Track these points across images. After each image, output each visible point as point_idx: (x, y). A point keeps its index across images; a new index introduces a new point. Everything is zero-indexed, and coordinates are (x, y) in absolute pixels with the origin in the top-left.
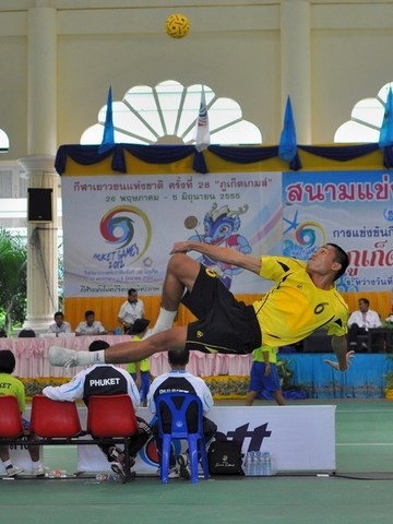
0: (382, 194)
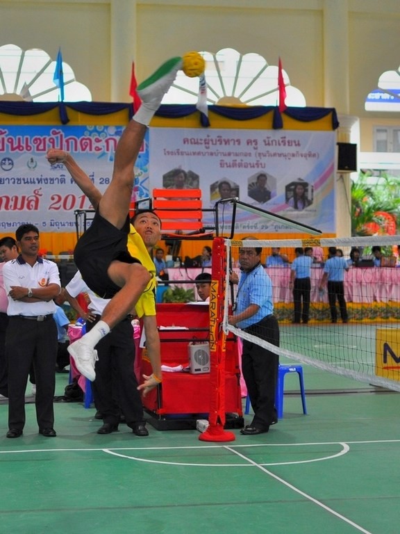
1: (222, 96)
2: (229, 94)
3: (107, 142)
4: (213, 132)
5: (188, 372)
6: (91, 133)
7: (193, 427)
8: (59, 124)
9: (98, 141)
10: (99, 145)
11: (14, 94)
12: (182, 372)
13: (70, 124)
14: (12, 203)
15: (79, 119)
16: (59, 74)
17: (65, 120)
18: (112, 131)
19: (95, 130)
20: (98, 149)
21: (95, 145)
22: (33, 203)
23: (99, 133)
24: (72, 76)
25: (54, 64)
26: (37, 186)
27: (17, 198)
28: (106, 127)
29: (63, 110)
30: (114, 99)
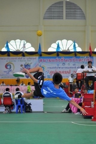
0: (57, 61)
5: (91, 107)
6: (81, 58)
7: (91, 118)
8: (75, 56)
9: (83, 59)
10: (83, 60)
11: (65, 50)
12: (90, 107)
13: (77, 56)
14: (65, 72)
15: (79, 55)
16: (74, 46)
17: (76, 55)
18: (86, 57)
19: (82, 57)
20: (83, 61)
21: (82, 60)
22: (69, 73)
23: (83, 58)
24: (78, 46)
25: (74, 43)
26: (70, 69)
27: (66, 72)
28: (84, 57)
29: (75, 53)
30: (86, 51)
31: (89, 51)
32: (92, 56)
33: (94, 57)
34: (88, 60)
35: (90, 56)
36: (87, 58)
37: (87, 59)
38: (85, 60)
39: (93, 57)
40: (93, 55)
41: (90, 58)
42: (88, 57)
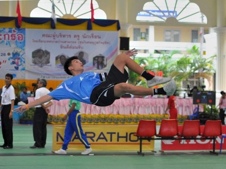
1: (65, 13)
2: (68, 13)
3: (5, 36)
4: (57, 31)
18: (7, 30)
28: (4, 29)
30: (10, 15)
31: (16, 15)
32: (22, 27)
33: (27, 30)
34: (12, 36)
35: (18, 26)
36: (10, 31)
37: (10, 34)
38: (7, 36)
39: (24, 29)
40: (24, 25)
41: (17, 31)
42: (14, 29)
